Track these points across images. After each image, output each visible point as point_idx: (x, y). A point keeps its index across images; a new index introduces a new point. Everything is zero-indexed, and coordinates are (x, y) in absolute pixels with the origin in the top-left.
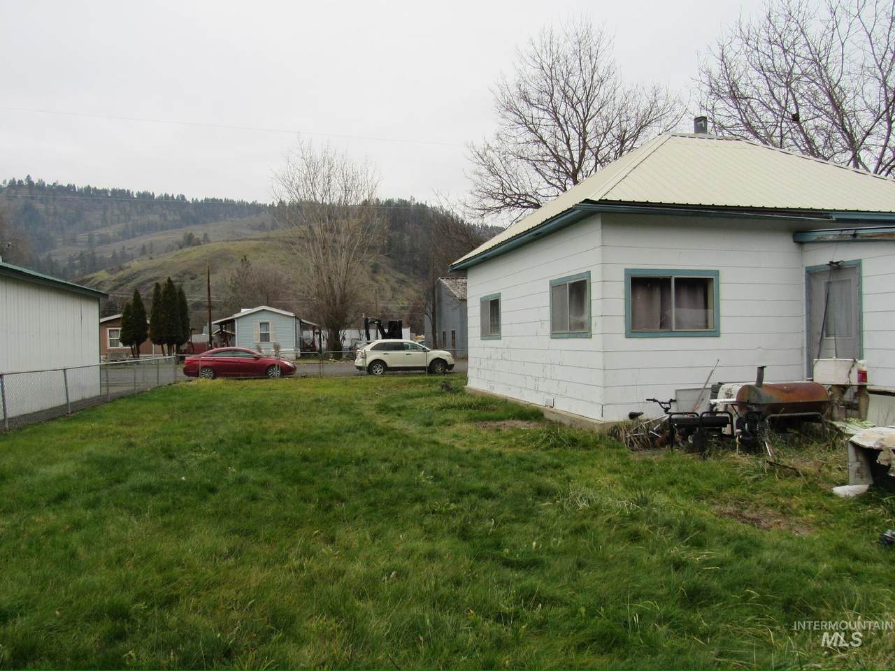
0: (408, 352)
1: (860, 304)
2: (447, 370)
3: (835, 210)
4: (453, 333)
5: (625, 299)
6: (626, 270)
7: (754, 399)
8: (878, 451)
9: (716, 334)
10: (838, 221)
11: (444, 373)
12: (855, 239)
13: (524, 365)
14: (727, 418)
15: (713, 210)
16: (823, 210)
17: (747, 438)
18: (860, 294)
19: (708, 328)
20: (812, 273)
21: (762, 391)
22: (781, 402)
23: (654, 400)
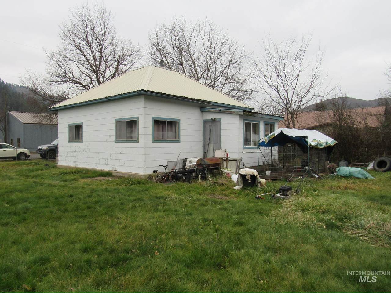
0: (4, 150)
1: (221, 132)
2: (27, 158)
3: (212, 102)
4: (19, 140)
5: (152, 128)
6: (153, 117)
7: (203, 163)
8: (246, 175)
9: (179, 141)
10: (213, 105)
11: (25, 160)
12: (220, 112)
13: (98, 154)
14: (195, 169)
15: (181, 98)
16: (209, 101)
17: (203, 176)
18: (221, 129)
19: (176, 139)
20: (205, 122)
21: (205, 160)
22: (210, 163)
23: (162, 165)
